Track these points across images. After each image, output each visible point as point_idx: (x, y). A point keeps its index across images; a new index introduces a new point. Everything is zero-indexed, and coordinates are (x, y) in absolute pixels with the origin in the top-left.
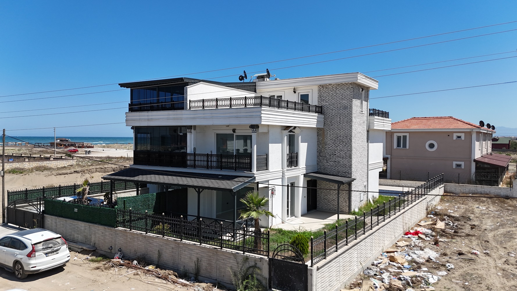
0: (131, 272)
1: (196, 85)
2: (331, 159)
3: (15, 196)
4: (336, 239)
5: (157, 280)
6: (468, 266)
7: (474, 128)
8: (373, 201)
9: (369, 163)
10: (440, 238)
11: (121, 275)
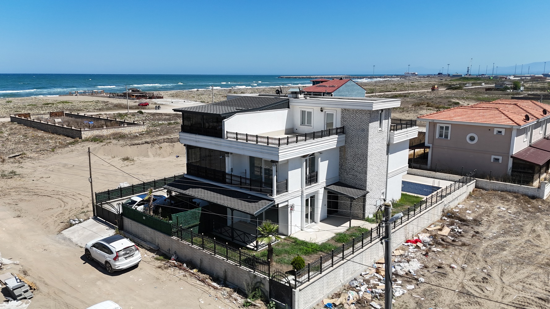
0: (182, 273)
1: (233, 117)
2: (350, 172)
3: (101, 196)
5: (198, 282)
7: (515, 125)
9: (389, 172)
10: (434, 247)
11: (175, 276)
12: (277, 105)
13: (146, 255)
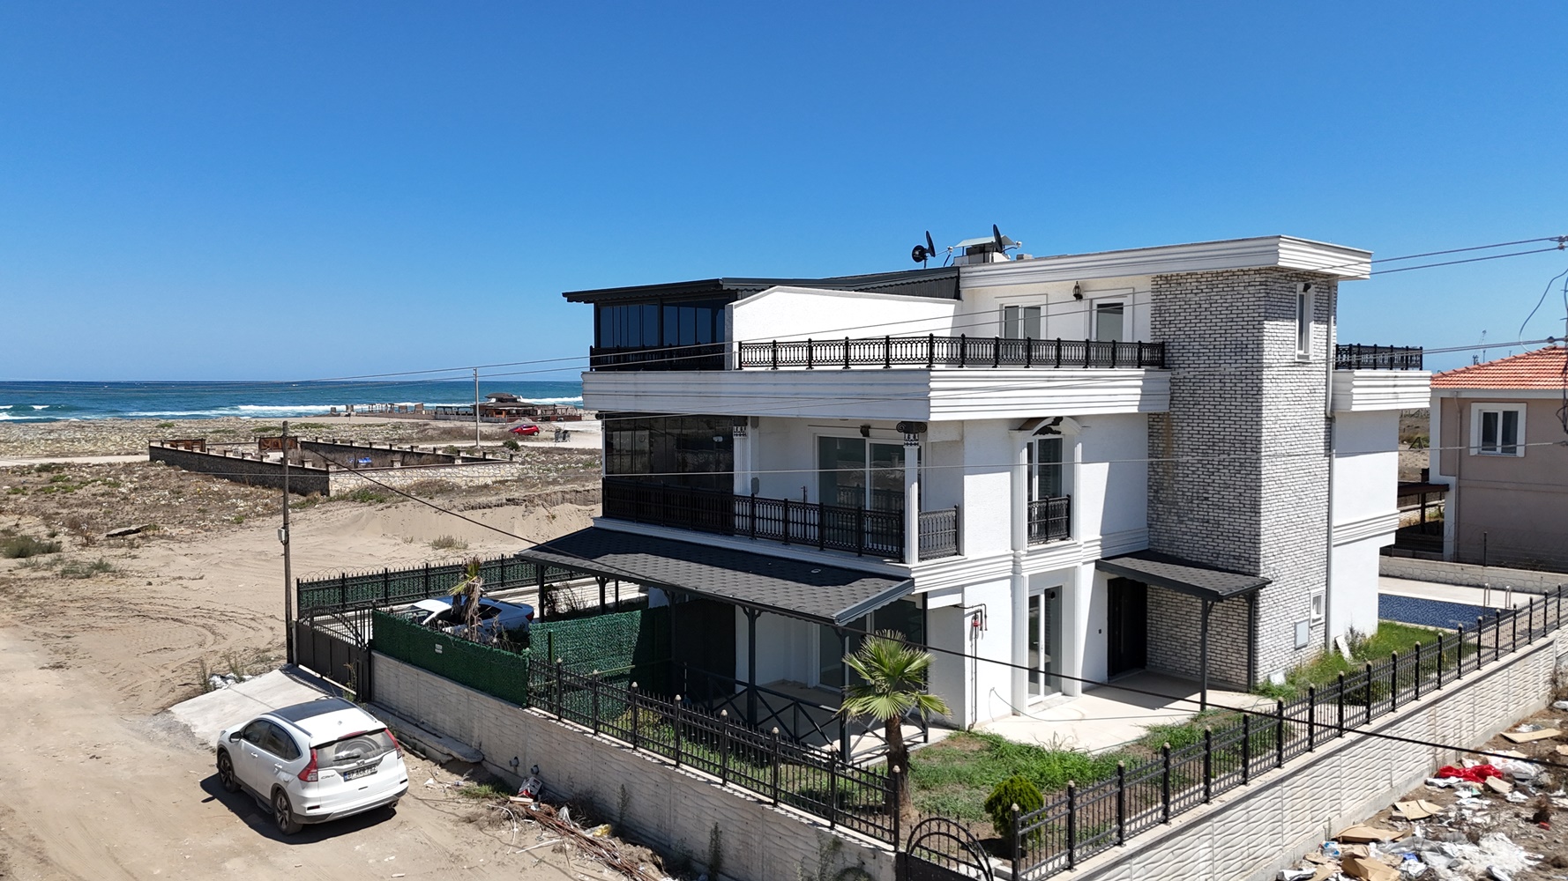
0: (550, 839)
1: (762, 296)
2: (1191, 511)
3: (316, 593)
4: (1166, 786)
5: (607, 873)
8: (1352, 649)
9: (1335, 523)
10: (1563, 797)
11: (522, 848)
12: (919, 282)
13: (431, 781)
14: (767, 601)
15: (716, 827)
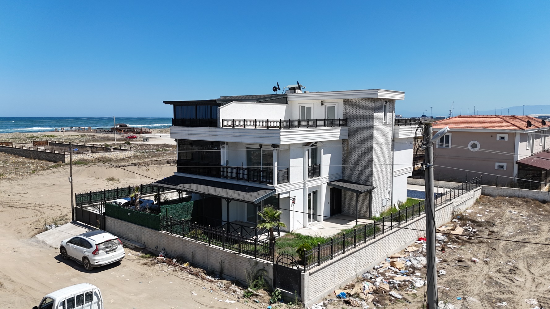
0: (171, 268)
1: (229, 105)
2: (354, 168)
3: (81, 198)
5: (190, 276)
6: (459, 273)
7: (518, 129)
8: (399, 206)
9: (394, 170)
10: (450, 244)
11: (163, 271)
12: (275, 99)
13: (130, 254)
14: (233, 197)
15: (222, 261)
